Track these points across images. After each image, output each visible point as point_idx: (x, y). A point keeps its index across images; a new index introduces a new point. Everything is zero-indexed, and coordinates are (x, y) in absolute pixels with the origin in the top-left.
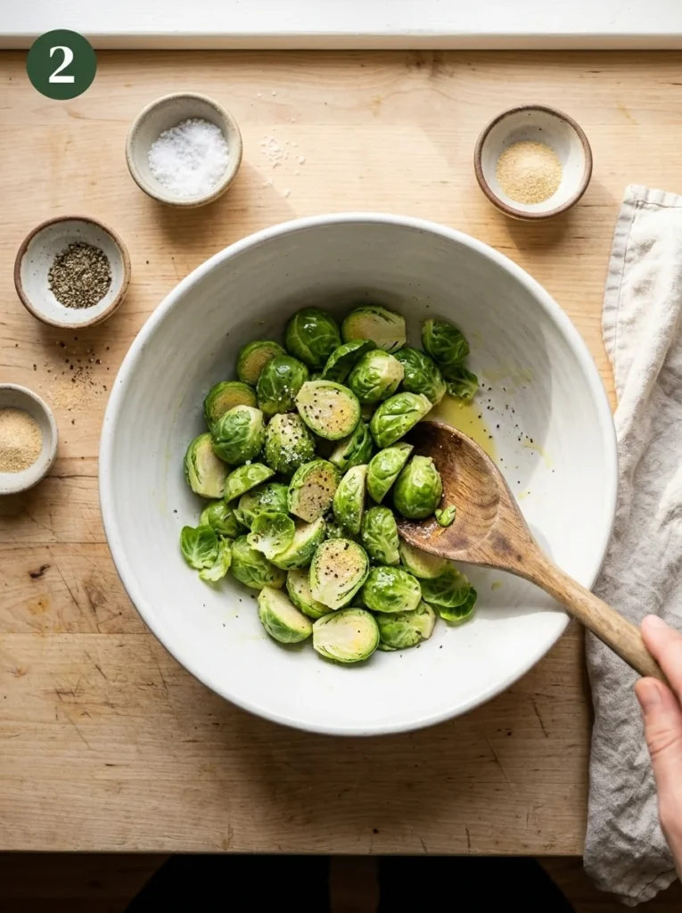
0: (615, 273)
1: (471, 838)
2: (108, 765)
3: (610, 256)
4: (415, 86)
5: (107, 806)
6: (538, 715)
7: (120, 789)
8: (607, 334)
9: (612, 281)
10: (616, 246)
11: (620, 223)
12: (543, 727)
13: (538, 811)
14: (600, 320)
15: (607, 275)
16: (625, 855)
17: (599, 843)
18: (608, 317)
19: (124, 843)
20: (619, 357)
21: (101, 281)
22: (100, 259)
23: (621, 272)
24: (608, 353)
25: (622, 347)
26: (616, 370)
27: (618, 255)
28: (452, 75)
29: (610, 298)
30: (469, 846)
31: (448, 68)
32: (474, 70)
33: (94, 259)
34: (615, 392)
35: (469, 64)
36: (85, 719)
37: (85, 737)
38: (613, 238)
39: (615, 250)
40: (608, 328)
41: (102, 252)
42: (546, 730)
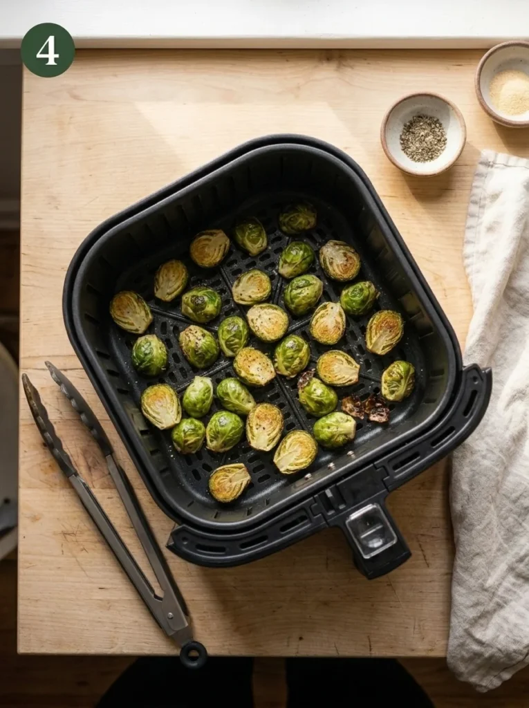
0: (472, 216)
1: (372, 643)
2: (100, 588)
3: (468, 203)
4: (326, 75)
5: (100, 620)
6: (422, 551)
7: (110, 606)
8: (467, 261)
9: (471, 222)
10: (473, 195)
11: (476, 178)
12: (425, 560)
13: (422, 623)
14: (462, 251)
15: (467, 218)
16: (477, 655)
17: (459, 646)
18: (468, 249)
19: (112, 648)
20: (475, 279)
21: (439, 141)
22: (438, 125)
23: (477, 215)
24: (467, 276)
25: (478, 271)
26: (473, 289)
27: (475, 203)
28: (352, 67)
29: (469, 235)
30: (371, 650)
31: (351, 62)
32: (368, 64)
33: (433, 126)
34: (472, 306)
35: (366, 59)
36: (84, 553)
37: (84, 567)
38: (471, 190)
39: (473, 198)
40: (467, 257)
41: (438, 120)
42: (428, 561)
